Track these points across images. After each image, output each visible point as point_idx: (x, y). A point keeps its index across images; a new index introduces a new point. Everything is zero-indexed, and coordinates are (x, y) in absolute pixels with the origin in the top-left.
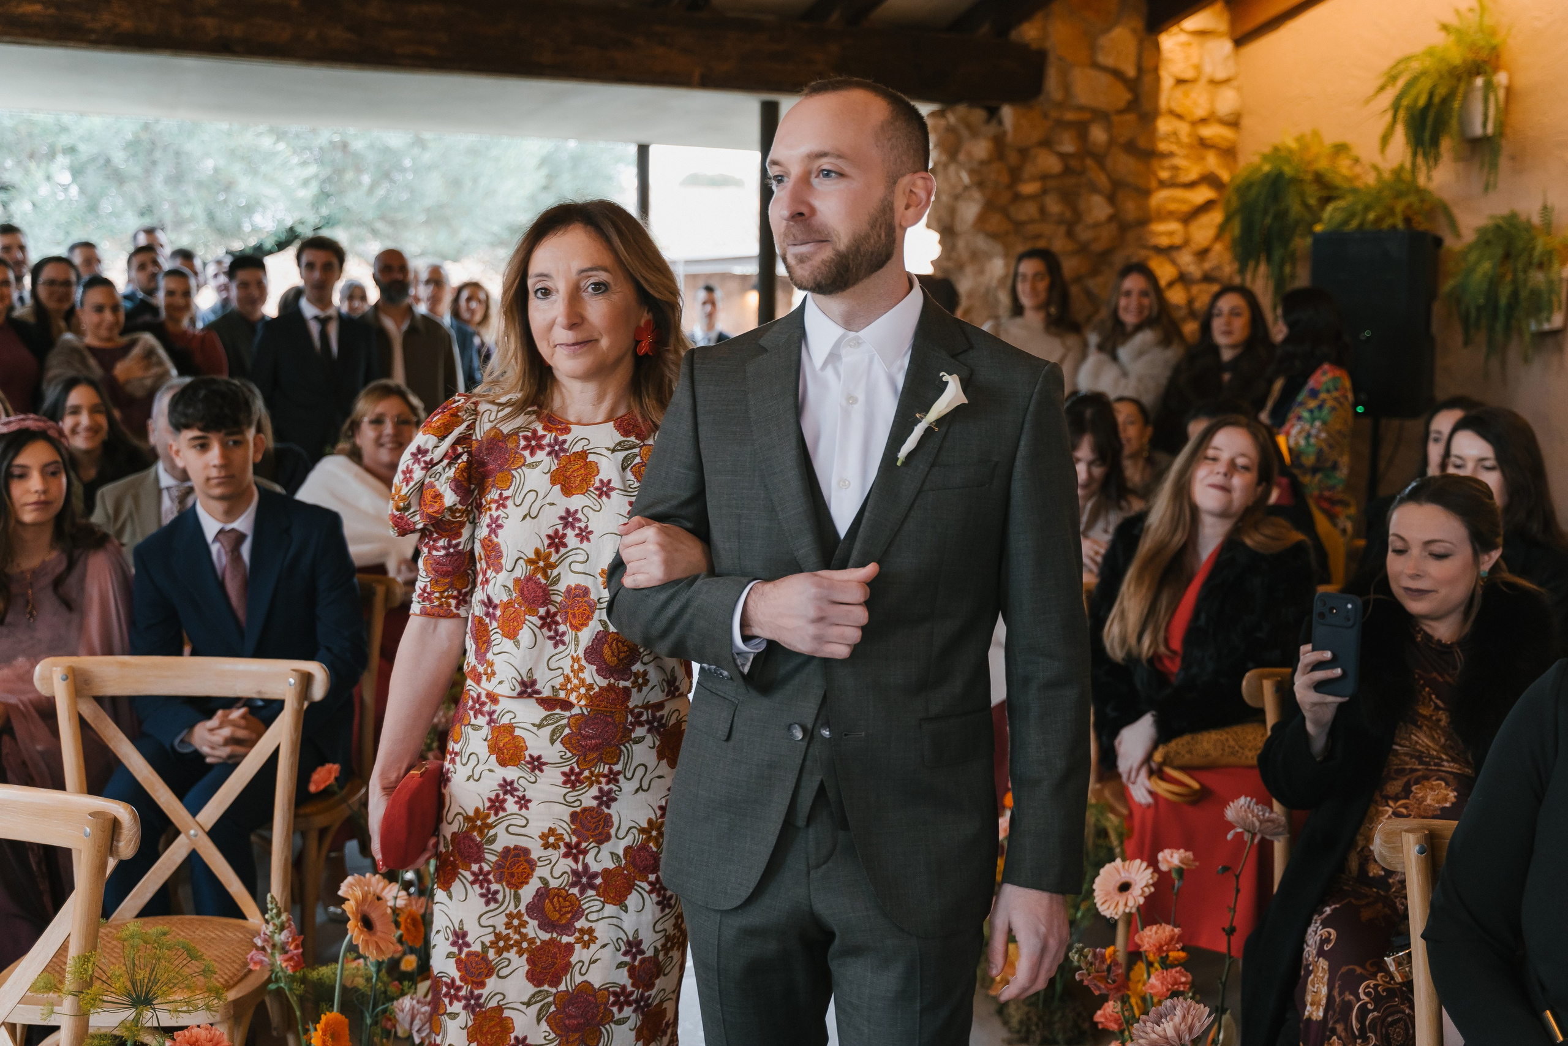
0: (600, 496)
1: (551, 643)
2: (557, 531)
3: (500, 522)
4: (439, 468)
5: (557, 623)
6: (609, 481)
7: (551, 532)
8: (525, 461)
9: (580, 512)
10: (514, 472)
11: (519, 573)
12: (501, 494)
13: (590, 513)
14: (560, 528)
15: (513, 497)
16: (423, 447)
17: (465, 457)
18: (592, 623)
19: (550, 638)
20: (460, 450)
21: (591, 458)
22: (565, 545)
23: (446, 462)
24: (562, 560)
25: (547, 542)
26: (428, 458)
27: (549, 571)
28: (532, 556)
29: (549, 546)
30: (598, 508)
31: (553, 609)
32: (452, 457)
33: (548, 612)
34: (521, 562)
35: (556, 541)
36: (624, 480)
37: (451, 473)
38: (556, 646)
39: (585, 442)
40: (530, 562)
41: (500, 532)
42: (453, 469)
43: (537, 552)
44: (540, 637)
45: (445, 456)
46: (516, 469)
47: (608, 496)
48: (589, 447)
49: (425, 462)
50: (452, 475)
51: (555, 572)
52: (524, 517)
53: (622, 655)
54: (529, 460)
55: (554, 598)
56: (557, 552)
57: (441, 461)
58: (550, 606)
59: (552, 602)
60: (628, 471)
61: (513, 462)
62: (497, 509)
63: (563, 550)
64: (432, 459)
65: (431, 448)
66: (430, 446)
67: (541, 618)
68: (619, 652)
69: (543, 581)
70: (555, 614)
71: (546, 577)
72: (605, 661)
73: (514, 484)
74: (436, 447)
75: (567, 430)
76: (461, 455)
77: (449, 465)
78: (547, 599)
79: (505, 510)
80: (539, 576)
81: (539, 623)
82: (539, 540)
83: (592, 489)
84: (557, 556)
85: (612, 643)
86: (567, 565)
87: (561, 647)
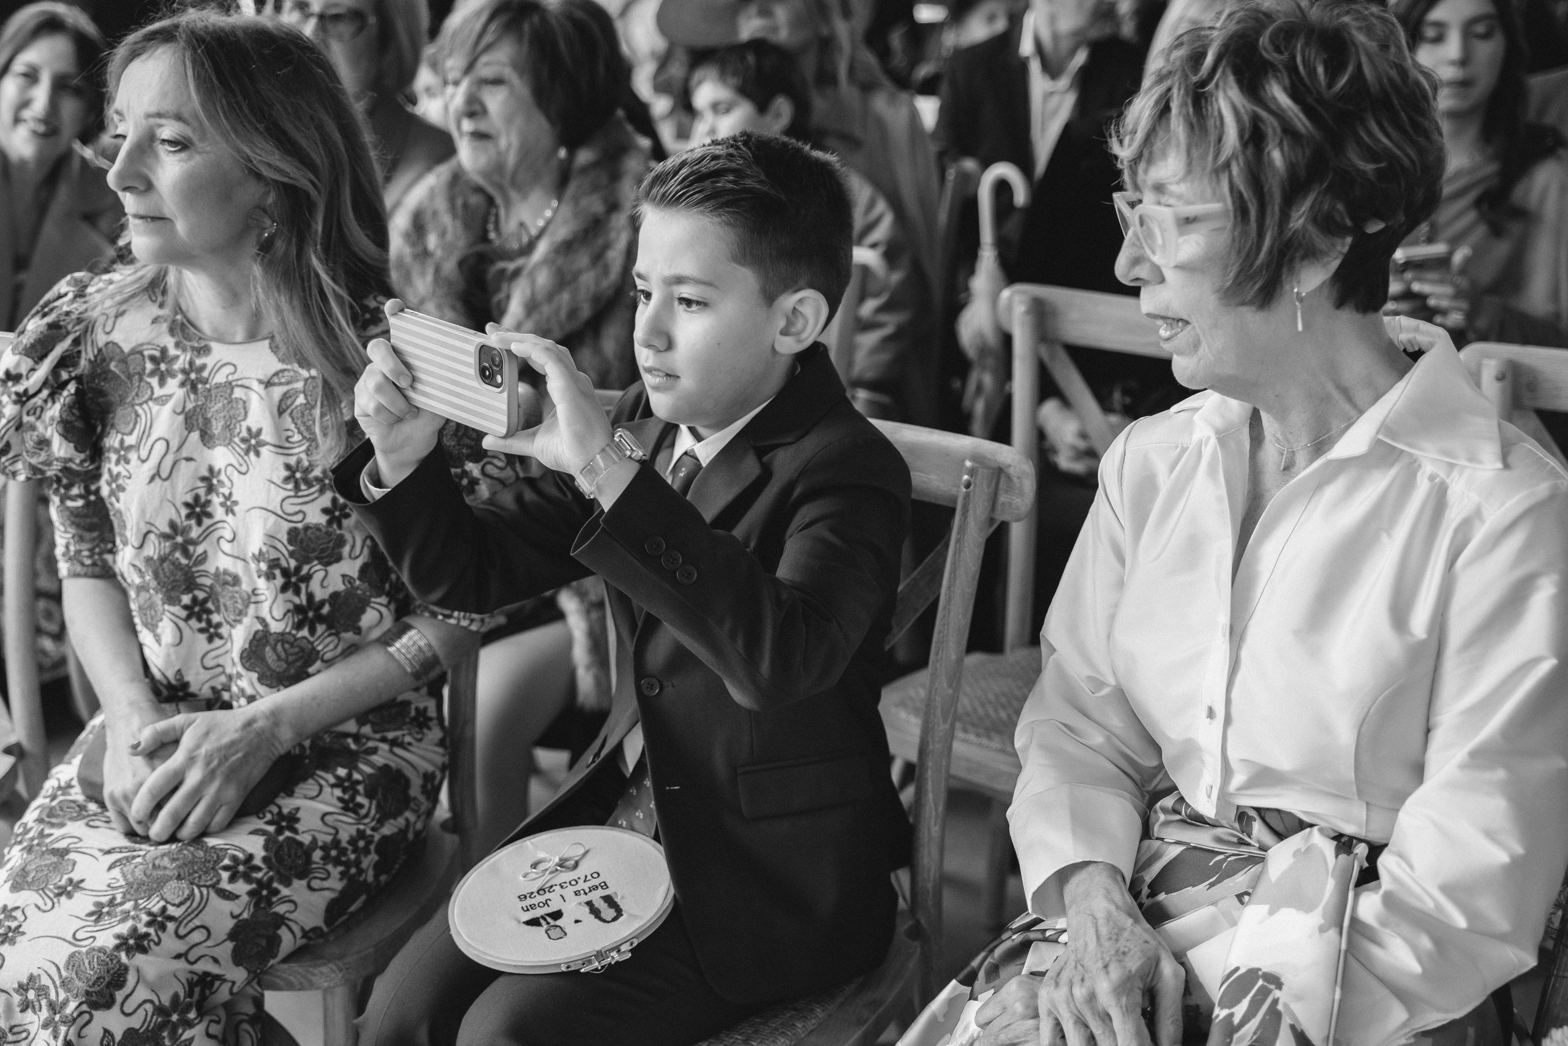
0: (247, 452)
1: (202, 638)
2: (197, 498)
3: (120, 482)
4: (38, 401)
5: (209, 612)
6: (259, 432)
7: (189, 499)
8: (152, 393)
9: (223, 473)
10: (137, 408)
11: (152, 549)
12: (122, 442)
13: (235, 476)
14: (202, 492)
15: (136, 447)
16: (13, 372)
17: (72, 388)
18: (246, 620)
19: (201, 631)
20: (64, 376)
21: (238, 393)
22: (209, 515)
23: (45, 393)
24: (206, 535)
25: (184, 512)
26: (20, 388)
27: (191, 548)
28: (167, 530)
29: (188, 517)
30: (243, 469)
31: (201, 595)
32: (55, 386)
33: (194, 600)
34: (152, 536)
35: (198, 510)
36: (278, 429)
37: (54, 410)
38: (210, 640)
39: (230, 369)
40: (165, 537)
41: (122, 495)
42: (58, 406)
43: (172, 525)
44: (187, 631)
45: (45, 384)
46: (141, 405)
47: (258, 454)
48: (236, 376)
49: (17, 394)
50: (57, 414)
51: (200, 549)
52: (152, 479)
53: (291, 658)
54: (158, 392)
55: (200, 581)
56: (199, 523)
57: (39, 391)
58: (197, 592)
59: (199, 587)
60: (286, 415)
61: (137, 395)
62: (118, 462)
63: (207, 522)
64: (26, 391)
65: (24, 373)
66: (23, 370)
67: (185, 607)
68: (287, 655)
69: (184, 561)
70: (205, 601)
71: (186, 554)
72: (268, 666)
73: (138, 426)
74: (33, 370)
75: (205, 350)
76: (66, 383)
77: (53, 396)
78: (191, 584)
79: (127, 466)
80: (178, 555)
81: (184, 614)
82: (173, 511)
83: (237, 440)
84: (200, 530)
85: (276, 645)
86: (215, 540)
87: (218, 642)
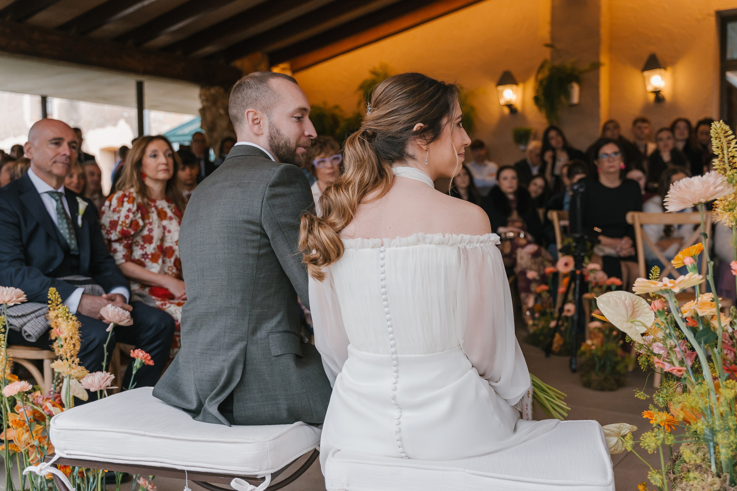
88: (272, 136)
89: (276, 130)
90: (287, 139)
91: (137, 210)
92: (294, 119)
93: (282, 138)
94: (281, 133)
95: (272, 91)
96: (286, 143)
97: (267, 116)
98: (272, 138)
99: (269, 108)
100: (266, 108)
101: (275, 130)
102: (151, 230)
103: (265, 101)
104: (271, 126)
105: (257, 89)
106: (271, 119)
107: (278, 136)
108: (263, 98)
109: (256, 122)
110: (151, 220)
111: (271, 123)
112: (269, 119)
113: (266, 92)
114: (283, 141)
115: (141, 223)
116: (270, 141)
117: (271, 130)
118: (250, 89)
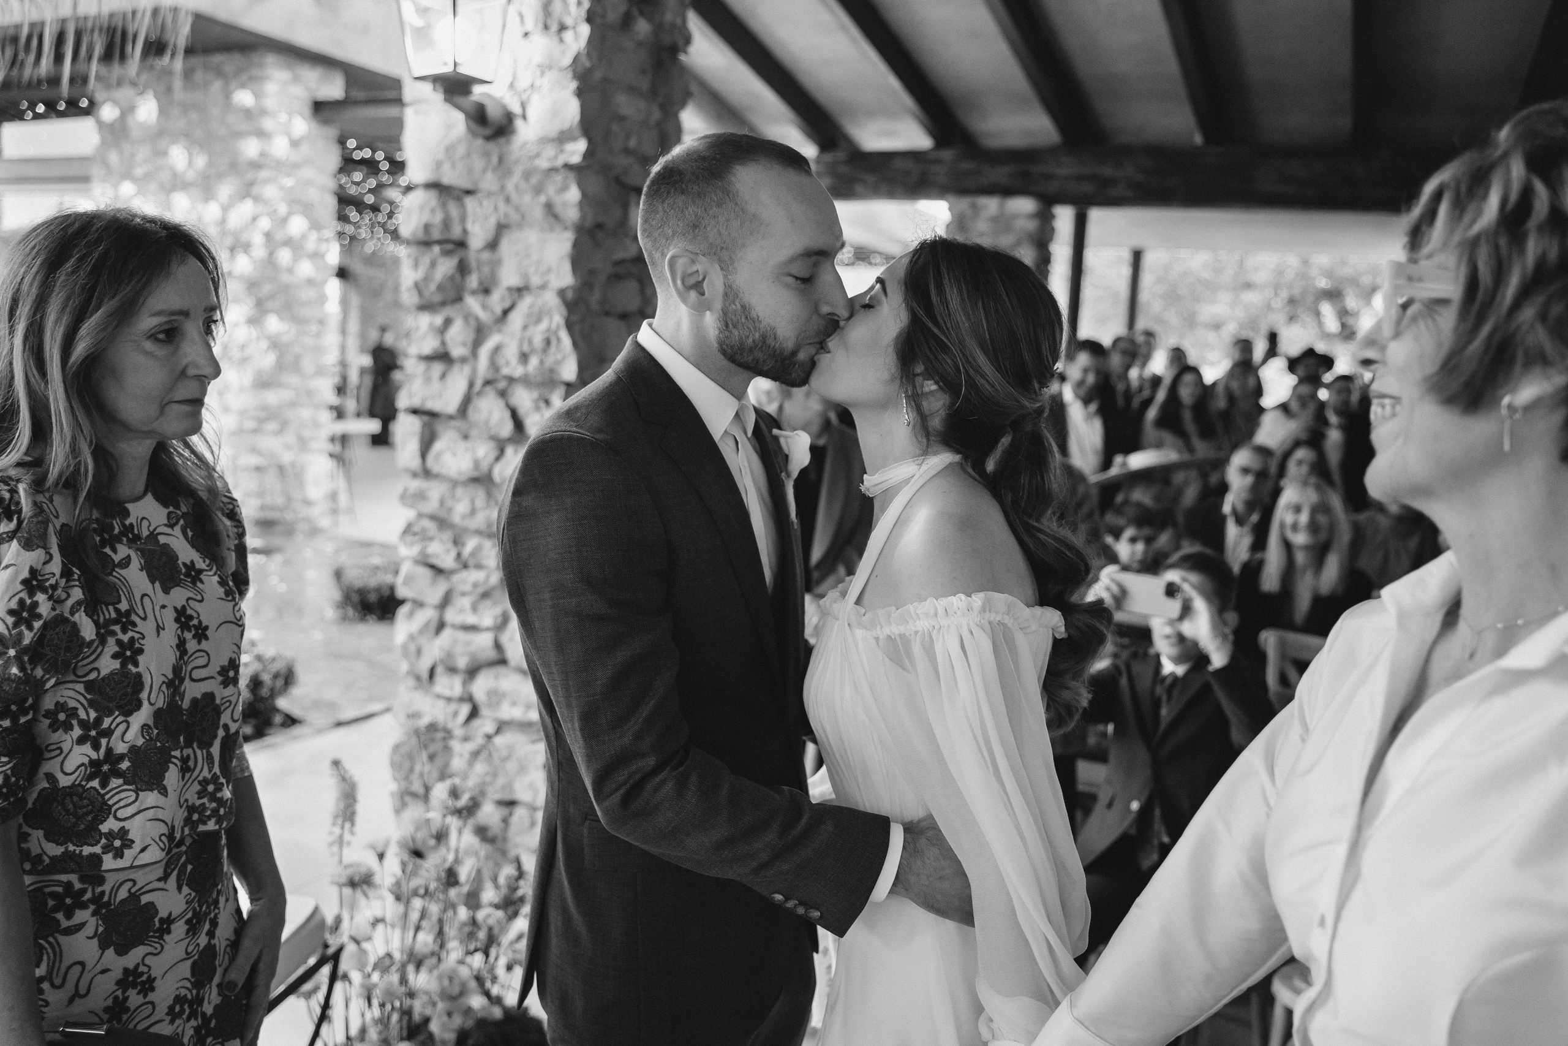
88: (728, 319)
89: (742, 306)
90: (768, 329)
91: (66, 573)
92: (790, 280)
93: (755, 327)
94: (753, 314)
95: (736, 204)
96: (764, 338)
97: (722, 269)
98: (727, 326)
99: (727, 249)
100: (719, 249)
101: (739, 306)
102: (130, 652)
103: (716, 230)
104: (730, 293)
105: (699, 195)
106: (730, 277)
107: (743, 320)
108: (713, 223)
109: (692, 281)
110: (124, 606)
111: (730, 287)
112: (725, 276)
113: (719, 205)
114: (757, 335)
115: (88, 631)
116: (720, 332)
117: (727, 305)
118: (682, 193)
